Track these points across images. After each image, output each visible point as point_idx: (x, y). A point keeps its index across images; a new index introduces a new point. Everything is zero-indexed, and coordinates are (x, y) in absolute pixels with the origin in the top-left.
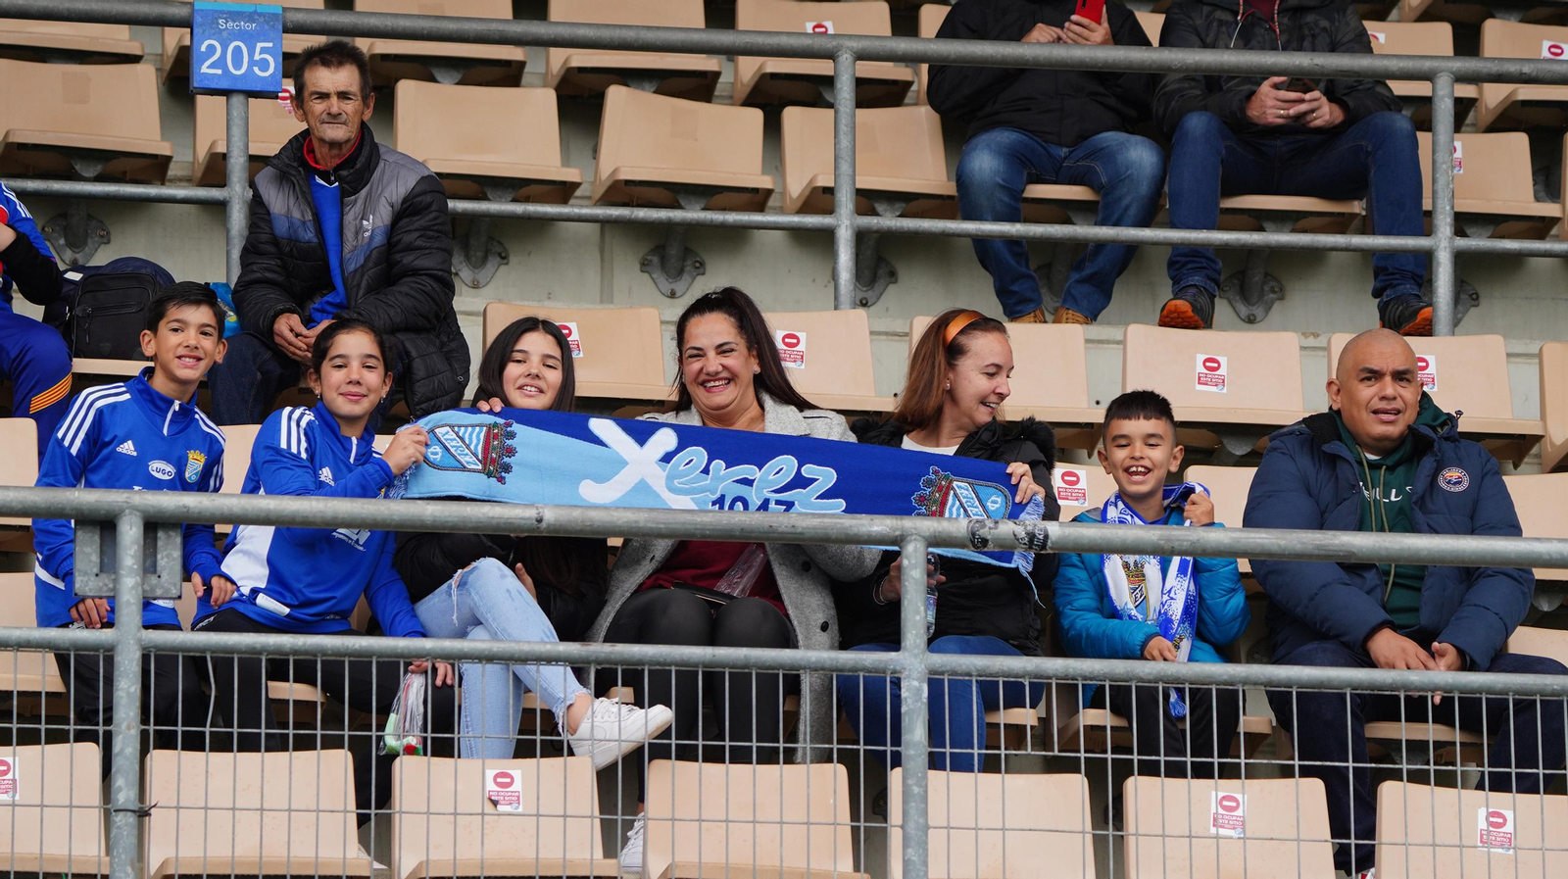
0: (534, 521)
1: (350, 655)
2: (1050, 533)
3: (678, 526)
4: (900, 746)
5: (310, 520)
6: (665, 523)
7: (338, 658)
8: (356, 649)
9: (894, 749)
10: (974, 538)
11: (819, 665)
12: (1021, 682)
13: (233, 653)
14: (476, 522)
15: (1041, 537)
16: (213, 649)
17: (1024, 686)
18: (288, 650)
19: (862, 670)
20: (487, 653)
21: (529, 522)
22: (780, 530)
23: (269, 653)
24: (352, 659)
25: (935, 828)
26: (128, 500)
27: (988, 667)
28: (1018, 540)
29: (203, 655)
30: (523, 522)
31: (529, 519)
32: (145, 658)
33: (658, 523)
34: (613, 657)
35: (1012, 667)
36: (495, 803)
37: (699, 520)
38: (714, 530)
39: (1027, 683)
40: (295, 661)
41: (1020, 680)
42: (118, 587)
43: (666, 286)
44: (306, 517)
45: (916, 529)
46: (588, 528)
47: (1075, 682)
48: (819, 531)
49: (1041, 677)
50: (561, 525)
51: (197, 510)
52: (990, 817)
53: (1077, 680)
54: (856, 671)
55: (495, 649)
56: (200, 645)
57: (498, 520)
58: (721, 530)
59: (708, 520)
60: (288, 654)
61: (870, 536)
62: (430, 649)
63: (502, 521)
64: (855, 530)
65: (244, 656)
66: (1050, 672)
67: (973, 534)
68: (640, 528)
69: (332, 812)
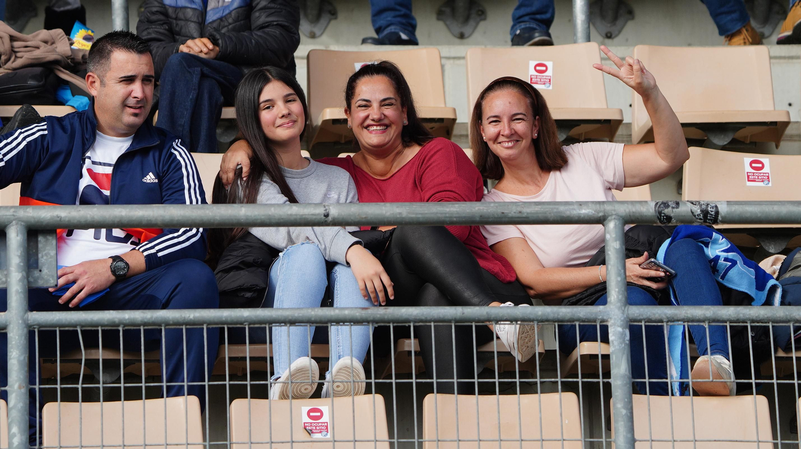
0: (322, 216)
1: (186, 324)
2: (720, 209)
3: (433, 216)
4: (610, 378)
5: (153, 222)
6: (422, 214)
7: (178, 327)
8: (191, 319)
9: (606, 380)
10: (661, 216)
11: (544, 318)
12: (703, 326)
13: (98, 327)
14: (279, 219)
15: (713, 213)
16: (83, 324)
17: (705, 328)
18: (139, 322)
19: (578, 320)
20: (290, 318)
21: (318, 217)
22: (510, 215)
23: (125, 325)
24: (188, 327)
25: (640, 441)
26: (15, 214)
27: (676, 315)
28: (695, 216)
29: (75, 329)
30: (314, 217)
31: (319, 214)
32: (31, 334)
33: (417, 214)
34: (386, 317)
35: (695, 314)
36: (310, 432)
37: (448, 210)
38: (459, 217)
39: (706, 326)
40: (145, 330)
41: (702, 324)
42: (9, 280)
43: (457, 29)
44: (150, 220)
45: (615, 210)
46: (364, 220)
47: (745, 324)
48: (540, 215)
49: (718, 321)
50: (343, 218)
51: (67, 219)
52: (683, 431)
53: (747, 323)
54: (573, 321)
55: (296, 315)
56: (73, 321)
57: (295, 217)
58: (465, 217)
59: (455, 210)
60: (139, 325)
61: (579, 217)
62: (247, 317)
63: (298, 217)
64: (568, 213)
65: (106, 328)
66: (725, 317)
67: (660, 213)
68: (403, 218)
69: (177, 445)
